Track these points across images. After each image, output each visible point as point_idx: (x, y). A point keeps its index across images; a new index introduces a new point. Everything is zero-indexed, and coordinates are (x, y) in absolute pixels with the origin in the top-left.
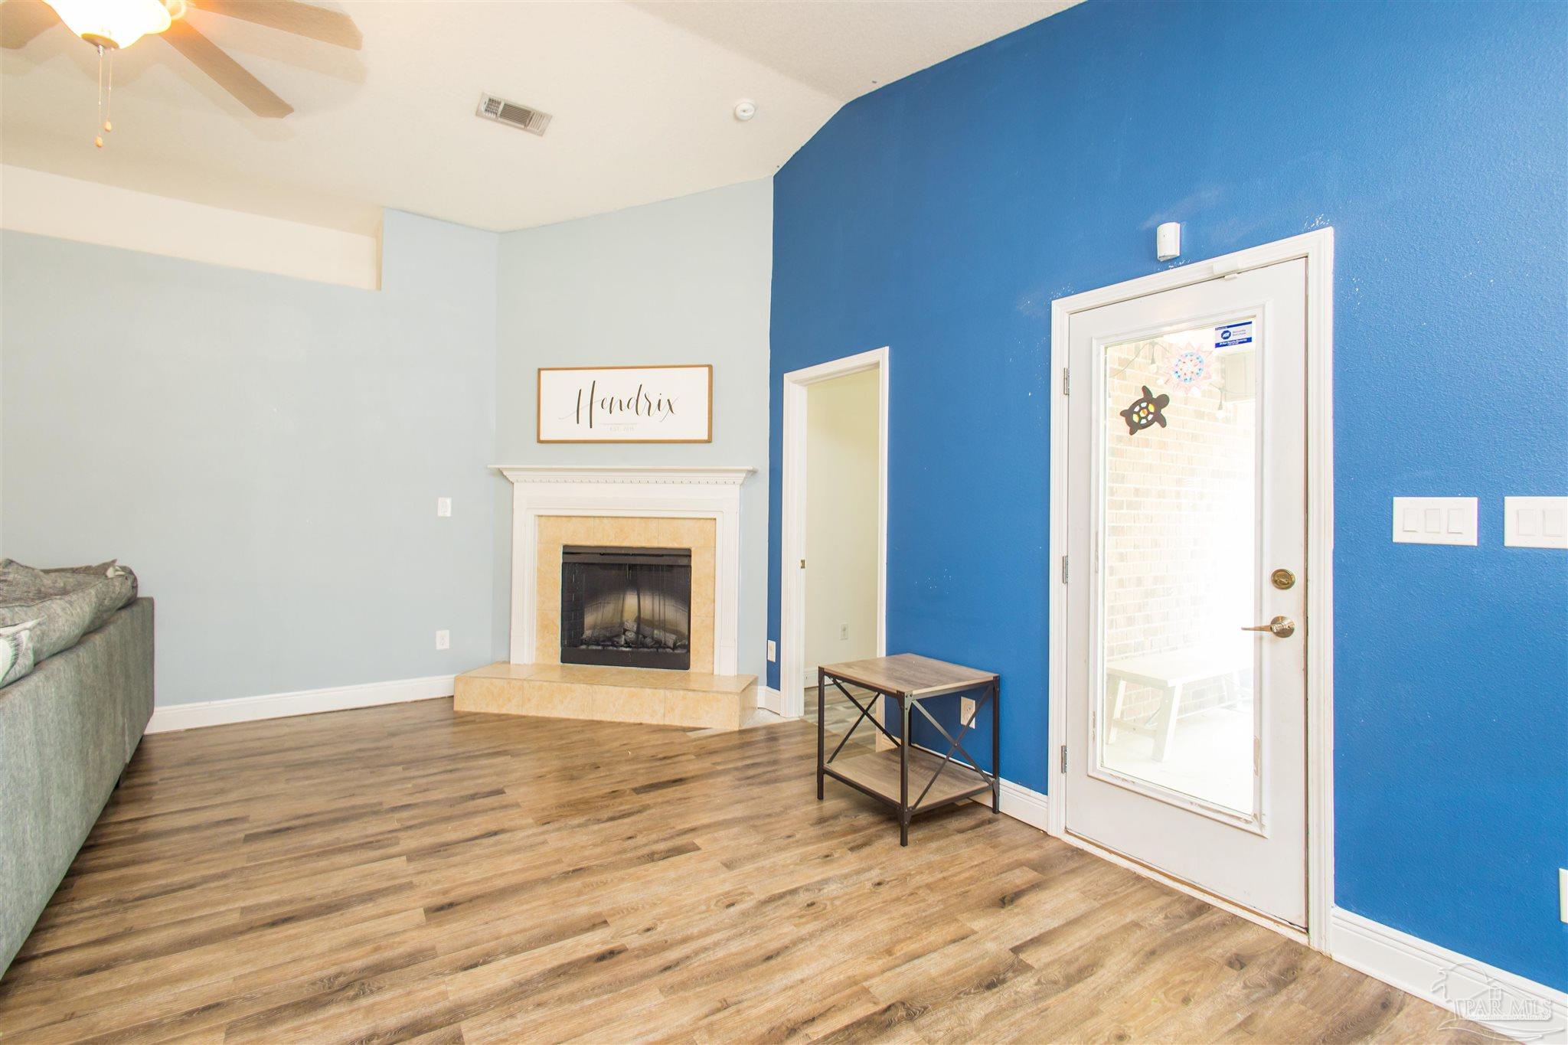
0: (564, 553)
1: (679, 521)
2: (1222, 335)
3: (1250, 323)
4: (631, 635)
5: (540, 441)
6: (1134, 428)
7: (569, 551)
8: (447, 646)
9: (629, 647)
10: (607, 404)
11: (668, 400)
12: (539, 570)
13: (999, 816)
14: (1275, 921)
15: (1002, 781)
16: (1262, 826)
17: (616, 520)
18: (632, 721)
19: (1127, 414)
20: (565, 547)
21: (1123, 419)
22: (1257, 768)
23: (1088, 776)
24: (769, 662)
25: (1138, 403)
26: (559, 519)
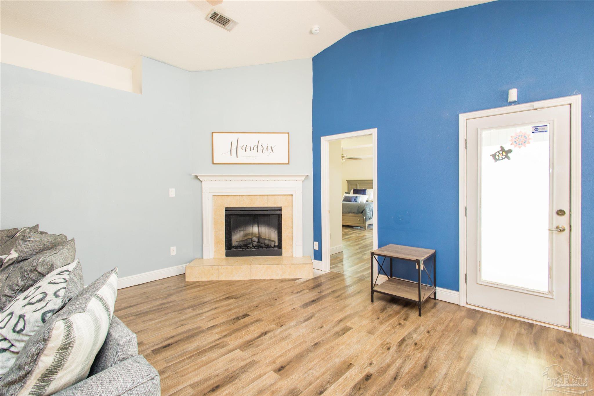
0: (226, 211)
1: (277, 196)
2: (535, 129)
3: (547, 126)
4: (255, 243)
5: (213, 163)
6: (496, 160)
7: (227, 210)
8: (175, 253)
9: (255, 248)
10: (244, 148)
11: (271, 147)
12: (214, 218)
13: (437, 301)
14: (558, 326)
15: (437, 288)
16: (553, 295)
17: (249, 196)
18: (268, 278)
19: (494, 156)
20: (226, 208)
21: (492, 157)
22: (550, 276)
23: (477, 284)
24: (315, 250)
25: (498, 152)
26: (223, 197)
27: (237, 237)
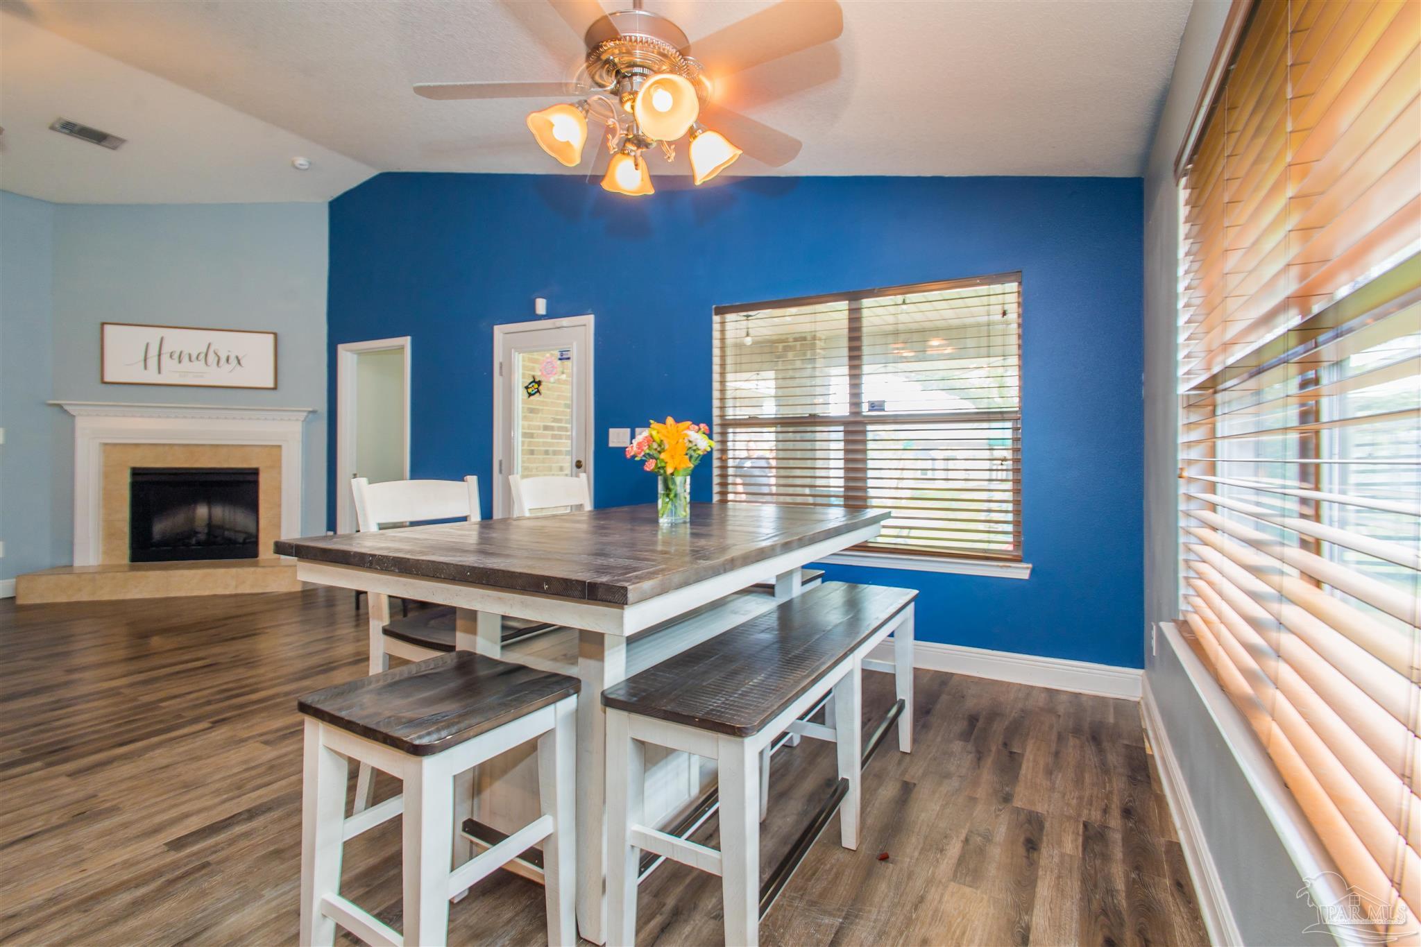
0: (132, 473)
1: (249, 448)
2: (560, 354)
3: (569, 351)
4: (202, 537)
5: (103, 383)
6: (529, 394)
7: (136, 472)
8: (3, 555)
9: (200, 545)
10: (176, 356)
11: (237, 356)
12: (104, 488)
17: (187, 447)
18: (207, 594)
19: (526, 387)
20: (133, 468)
21: (525, 390)
25: (530, 383)
26: (126, 446)
27: (161, 527)
